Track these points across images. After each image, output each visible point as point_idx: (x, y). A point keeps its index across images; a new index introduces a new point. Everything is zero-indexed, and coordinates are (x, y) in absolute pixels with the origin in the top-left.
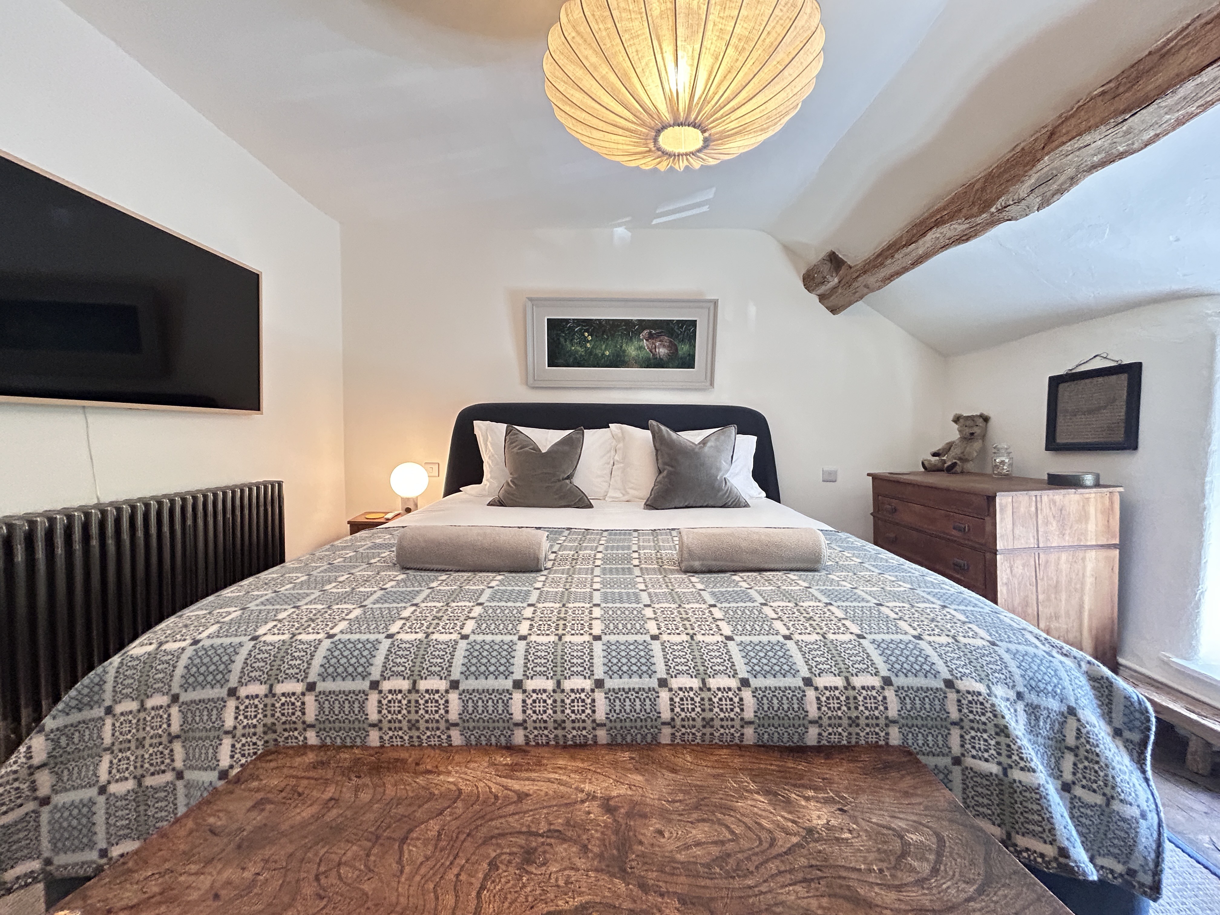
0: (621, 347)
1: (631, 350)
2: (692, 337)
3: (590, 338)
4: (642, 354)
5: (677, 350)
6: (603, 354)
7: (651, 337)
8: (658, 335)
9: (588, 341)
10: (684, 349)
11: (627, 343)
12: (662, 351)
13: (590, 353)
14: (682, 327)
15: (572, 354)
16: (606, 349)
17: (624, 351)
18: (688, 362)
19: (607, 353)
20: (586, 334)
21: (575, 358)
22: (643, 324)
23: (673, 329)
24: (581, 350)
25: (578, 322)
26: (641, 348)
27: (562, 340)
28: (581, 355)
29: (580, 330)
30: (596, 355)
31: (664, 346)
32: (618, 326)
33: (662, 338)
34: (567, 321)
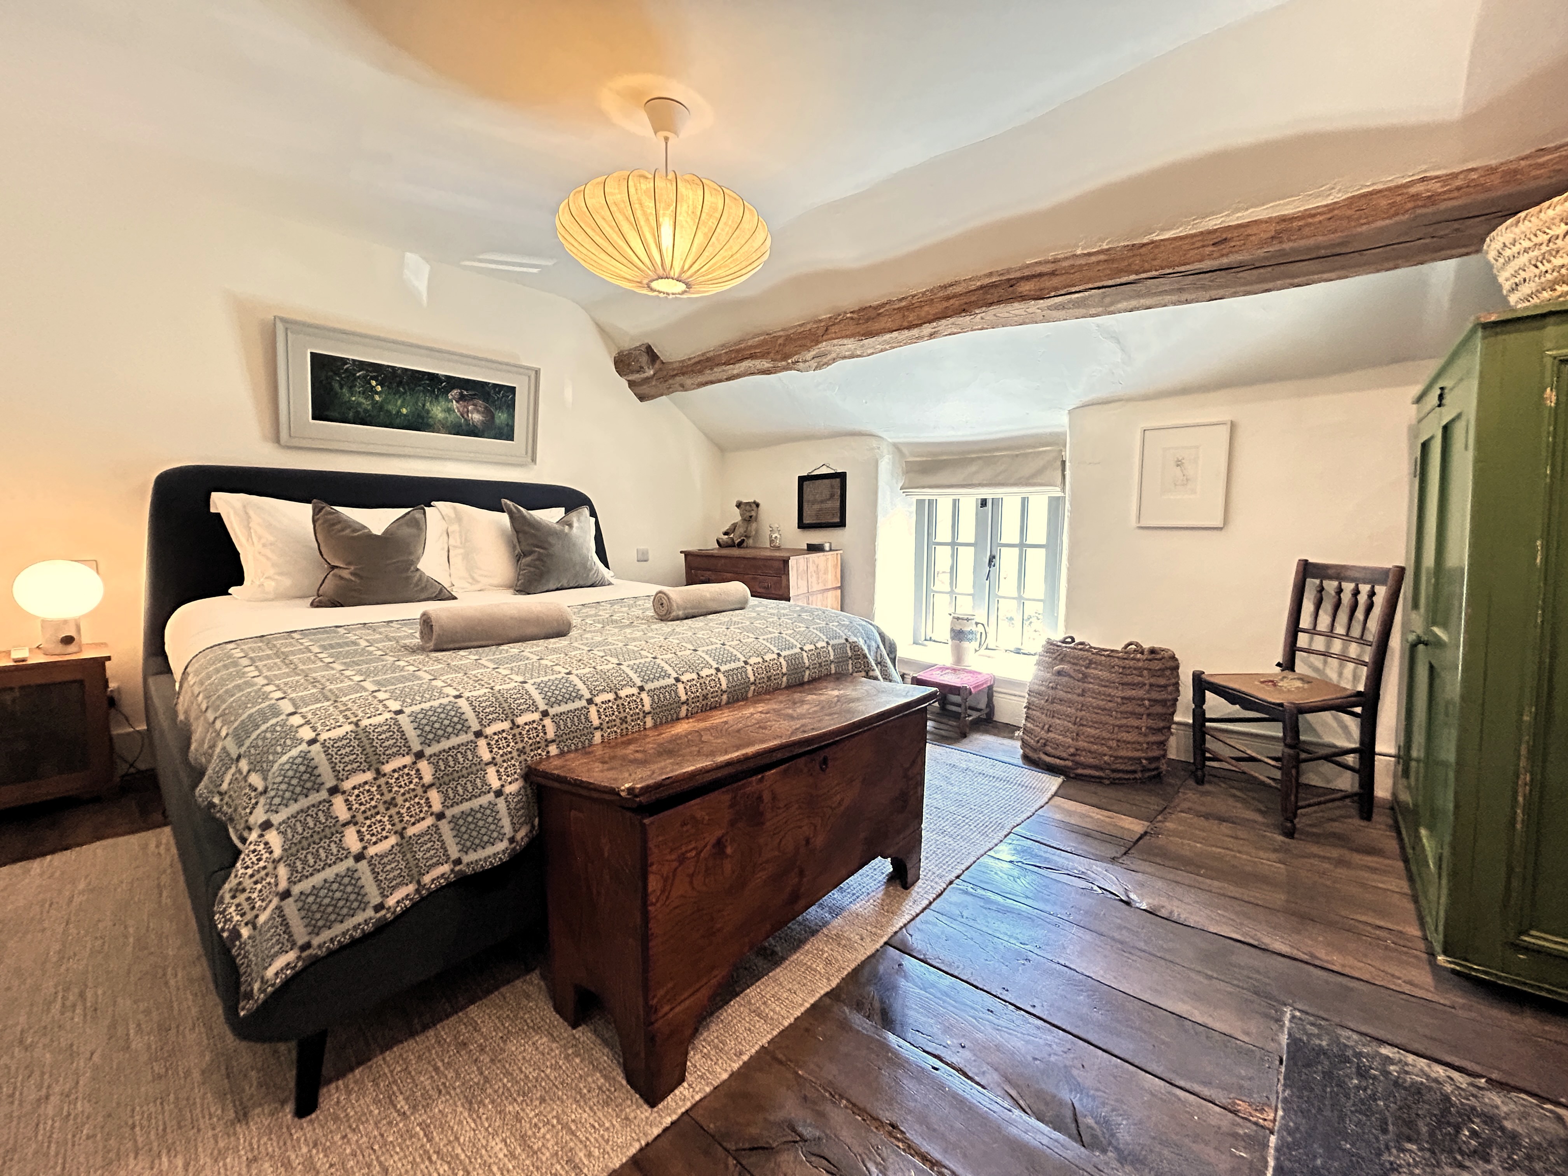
0: (424, 405)
1: (437, 411)
2: (511, 406)
3: (379, 388)
4: (451, 418)
5: (493, 417)
6: (399, 412)
7: (461, 398)
8: (472, 398)
9: (377, 393)
10: (501, 417)
11: (431, 402)
12: (476, 417)
13: (380, 407)
14: (499, 392)
15: (350, 406)
16: (402, 406)
17: (428, 412)
18: (507, 433)
19: (404, 411)
20: (374, 383)
21: (358, 412)
22: (453, 383)
23: (489, 393)
24: (366, 404)
25: (362, 365)
26: (449, 410)
27: (336, 386)
28: (366, 411)
29: (365, 377)
30: (388, 411)
31: (478, 412)
32: (422, 379)
33: (475, 401)
34: (344, 361)
